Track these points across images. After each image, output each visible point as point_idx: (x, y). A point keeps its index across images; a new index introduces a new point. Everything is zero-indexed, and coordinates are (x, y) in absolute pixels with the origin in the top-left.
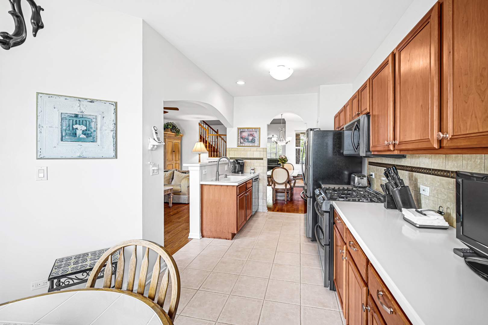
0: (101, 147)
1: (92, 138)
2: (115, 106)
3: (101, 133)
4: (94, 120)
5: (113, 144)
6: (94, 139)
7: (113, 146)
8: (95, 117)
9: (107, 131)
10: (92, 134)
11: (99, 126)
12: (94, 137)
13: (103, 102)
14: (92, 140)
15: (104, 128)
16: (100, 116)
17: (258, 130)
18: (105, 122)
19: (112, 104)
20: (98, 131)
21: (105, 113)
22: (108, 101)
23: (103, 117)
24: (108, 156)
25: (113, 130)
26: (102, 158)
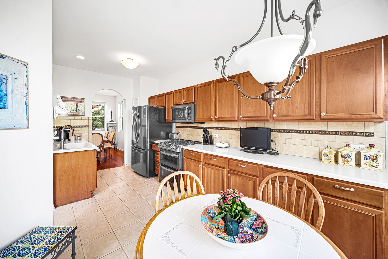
0: (13, 115)
1: (2, 103)
2: (27, 67)
3: (13, 98)
4: (4, 81)
5: (26, 112)
6: (5, 105)
7: (26, 115)
8: (5, 78)
9: (19, 96)
10: (2, 98)
11: (10, 89)
12: (5, 102)
13: (15, 60)
14: (2, 106)
15: (16, 92)
16: (11, 76)
17: (83, 100)
18: (17, 85)
19: (25, 65)
20: (9, 95)
21: (16, 74)
22: (20, 61)
23: (15, 79)
24: (20, 126)
25: (26, 95)
26: (15, 128)
